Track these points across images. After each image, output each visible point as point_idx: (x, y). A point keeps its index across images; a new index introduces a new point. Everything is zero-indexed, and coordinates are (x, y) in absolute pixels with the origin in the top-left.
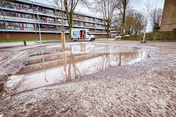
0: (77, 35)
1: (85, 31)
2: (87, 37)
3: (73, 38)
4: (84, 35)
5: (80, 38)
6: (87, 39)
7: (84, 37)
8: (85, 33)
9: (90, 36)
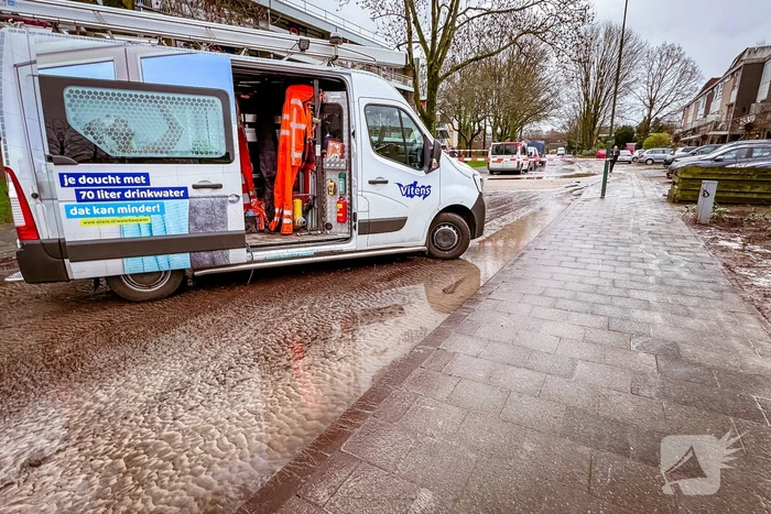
0: (161, 175)
1: (339, 85)
2: (368, 206)
3: (61, 250)
4: (308, 159)
5: (235, 221)
6: (369, 227)
7: (313, 205)
8: (332, 125)
9: (420, 176)
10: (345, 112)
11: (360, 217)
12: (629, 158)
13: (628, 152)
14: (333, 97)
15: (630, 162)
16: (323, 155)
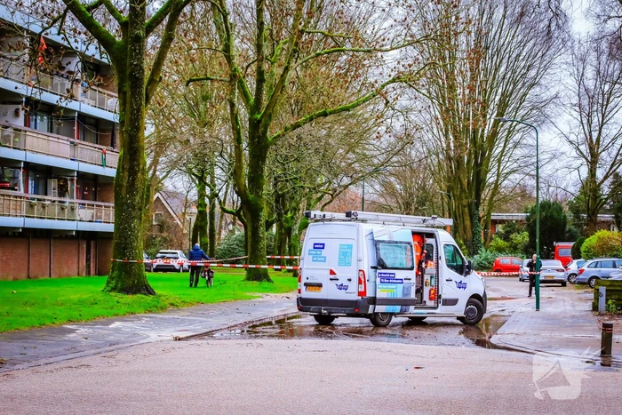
0: (398, 274)
1: (433, 236)
6: (446, 302)
9: (463, 278)
10: (435, 247)
11: (443, 297)
12: (561, 276)
13: (558, 264)
14: (429, 241)
15: (563, 284)
16: (426, 267)
